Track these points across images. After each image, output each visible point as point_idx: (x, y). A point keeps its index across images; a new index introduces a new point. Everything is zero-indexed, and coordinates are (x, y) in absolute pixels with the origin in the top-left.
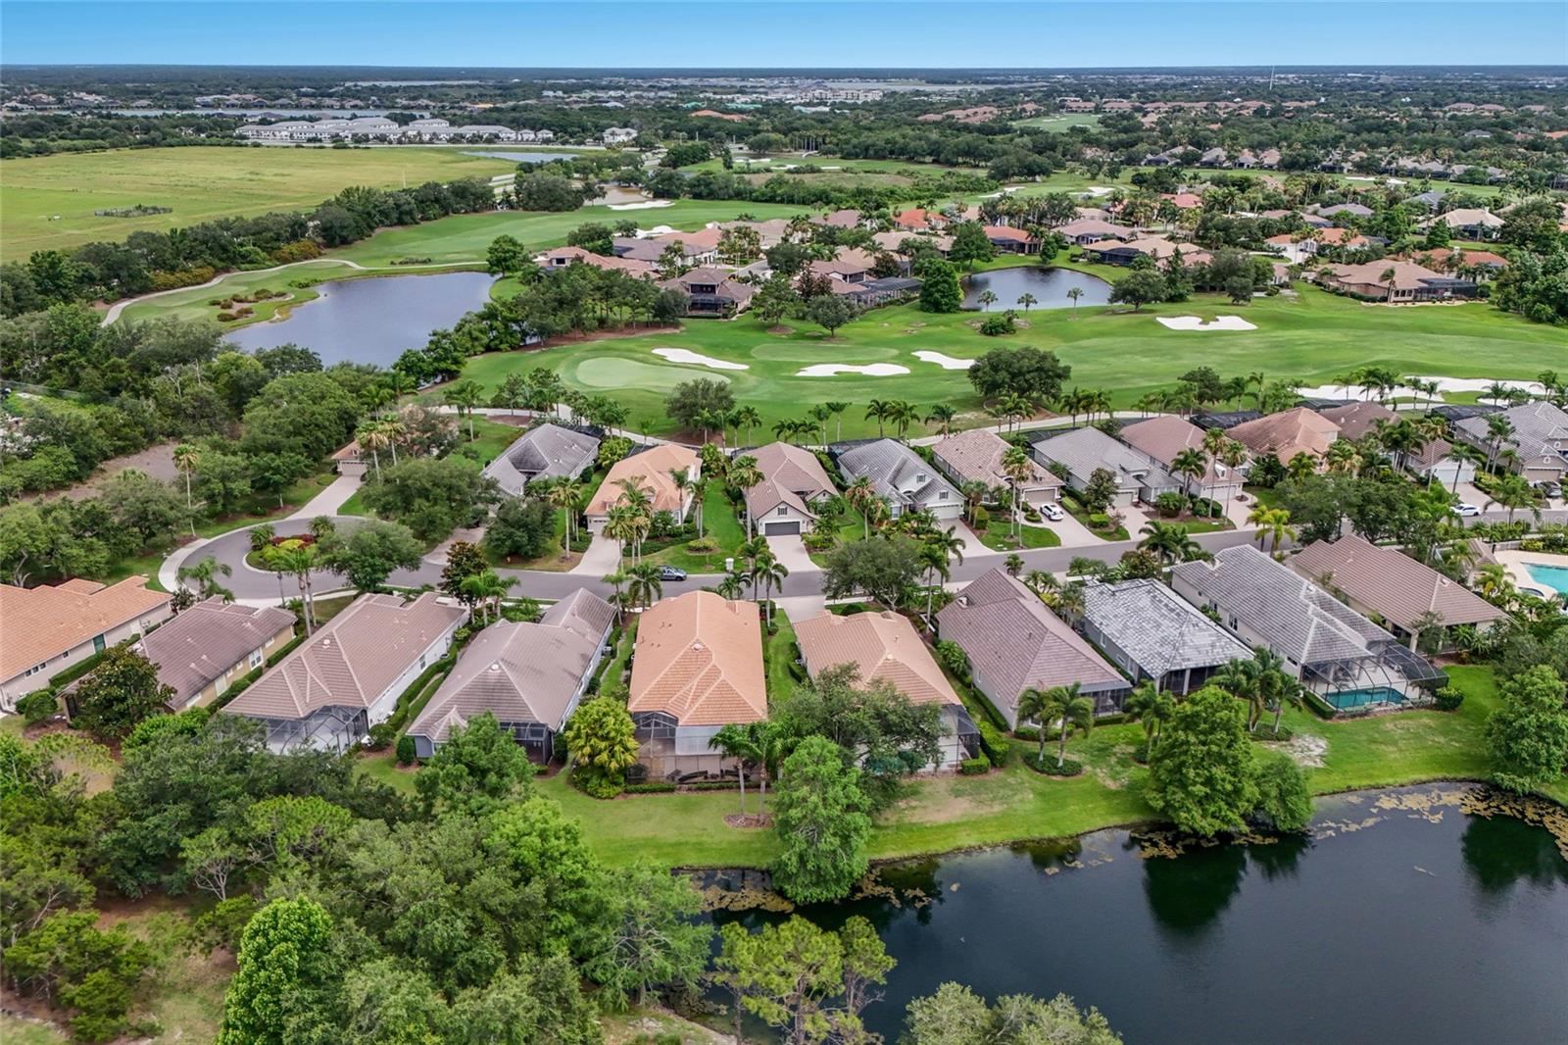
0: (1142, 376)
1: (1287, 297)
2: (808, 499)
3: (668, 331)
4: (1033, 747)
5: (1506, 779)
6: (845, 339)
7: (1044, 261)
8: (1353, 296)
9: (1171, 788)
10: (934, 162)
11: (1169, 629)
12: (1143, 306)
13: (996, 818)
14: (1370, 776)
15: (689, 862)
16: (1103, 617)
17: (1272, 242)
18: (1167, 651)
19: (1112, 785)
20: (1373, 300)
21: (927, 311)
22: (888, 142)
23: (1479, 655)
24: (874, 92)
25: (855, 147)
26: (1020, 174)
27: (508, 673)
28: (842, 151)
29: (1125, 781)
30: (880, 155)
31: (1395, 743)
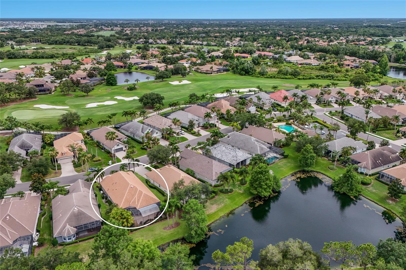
0: (175, 97)
1: (191, 75)
2: (121, 140)
3: (33, 100)
4: (220, 188)
5: (306, 169)
6: (92, 96)
7: (129, 70)
8: (205, 73)
9: (258, 188)
10: (78, 45)
11: (233, 153)
12: (164, 79)
13: (224, 207)
14: (283, 175)
15: (161, 244)
16: (215, 154)
17: (180, 62)
18: (235, 158)
19: (241, 192)
20: (209, 74)
21: (109, 86)
22: (62, 39)
23: (284, 145)
24: (44, 25)
25: (52, 41)
26: (106, 47)
27: (80, 209)
28: (48, 43)
29: (243, 190)
30: (61, 43)
31: (283, 167)
